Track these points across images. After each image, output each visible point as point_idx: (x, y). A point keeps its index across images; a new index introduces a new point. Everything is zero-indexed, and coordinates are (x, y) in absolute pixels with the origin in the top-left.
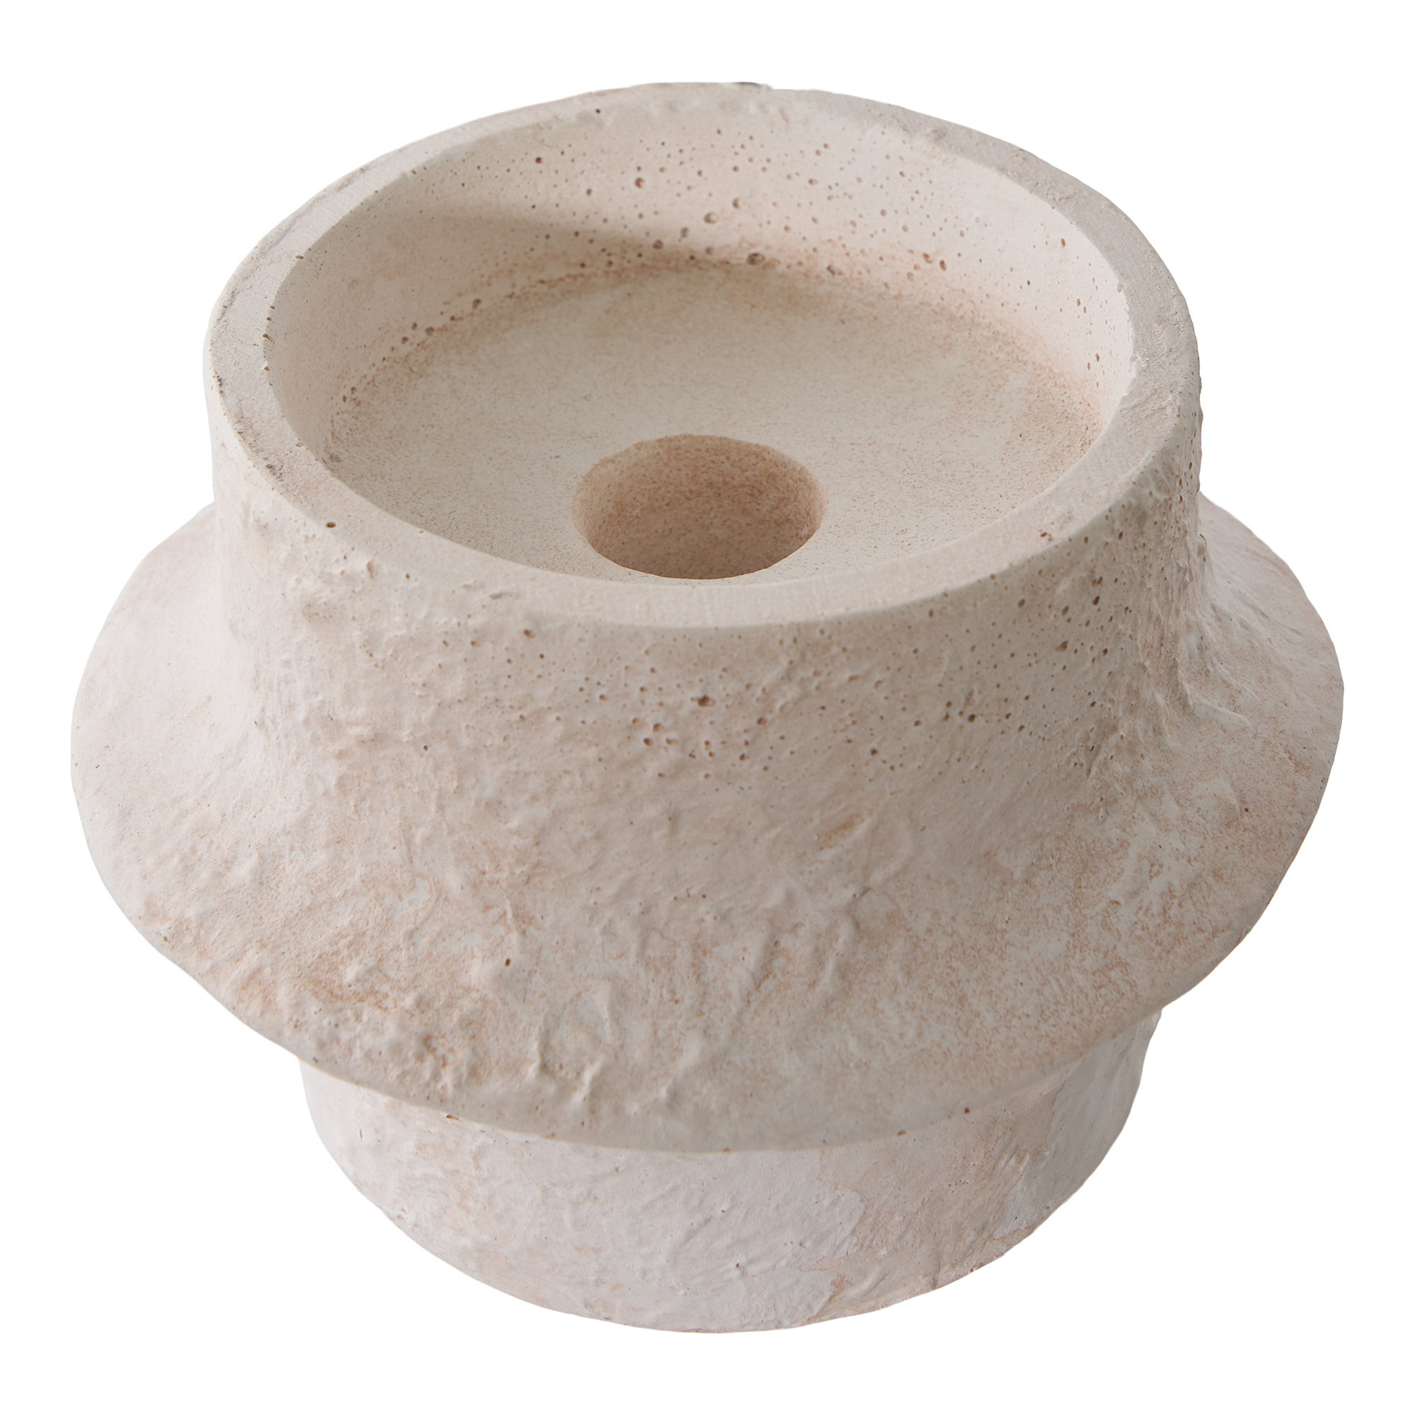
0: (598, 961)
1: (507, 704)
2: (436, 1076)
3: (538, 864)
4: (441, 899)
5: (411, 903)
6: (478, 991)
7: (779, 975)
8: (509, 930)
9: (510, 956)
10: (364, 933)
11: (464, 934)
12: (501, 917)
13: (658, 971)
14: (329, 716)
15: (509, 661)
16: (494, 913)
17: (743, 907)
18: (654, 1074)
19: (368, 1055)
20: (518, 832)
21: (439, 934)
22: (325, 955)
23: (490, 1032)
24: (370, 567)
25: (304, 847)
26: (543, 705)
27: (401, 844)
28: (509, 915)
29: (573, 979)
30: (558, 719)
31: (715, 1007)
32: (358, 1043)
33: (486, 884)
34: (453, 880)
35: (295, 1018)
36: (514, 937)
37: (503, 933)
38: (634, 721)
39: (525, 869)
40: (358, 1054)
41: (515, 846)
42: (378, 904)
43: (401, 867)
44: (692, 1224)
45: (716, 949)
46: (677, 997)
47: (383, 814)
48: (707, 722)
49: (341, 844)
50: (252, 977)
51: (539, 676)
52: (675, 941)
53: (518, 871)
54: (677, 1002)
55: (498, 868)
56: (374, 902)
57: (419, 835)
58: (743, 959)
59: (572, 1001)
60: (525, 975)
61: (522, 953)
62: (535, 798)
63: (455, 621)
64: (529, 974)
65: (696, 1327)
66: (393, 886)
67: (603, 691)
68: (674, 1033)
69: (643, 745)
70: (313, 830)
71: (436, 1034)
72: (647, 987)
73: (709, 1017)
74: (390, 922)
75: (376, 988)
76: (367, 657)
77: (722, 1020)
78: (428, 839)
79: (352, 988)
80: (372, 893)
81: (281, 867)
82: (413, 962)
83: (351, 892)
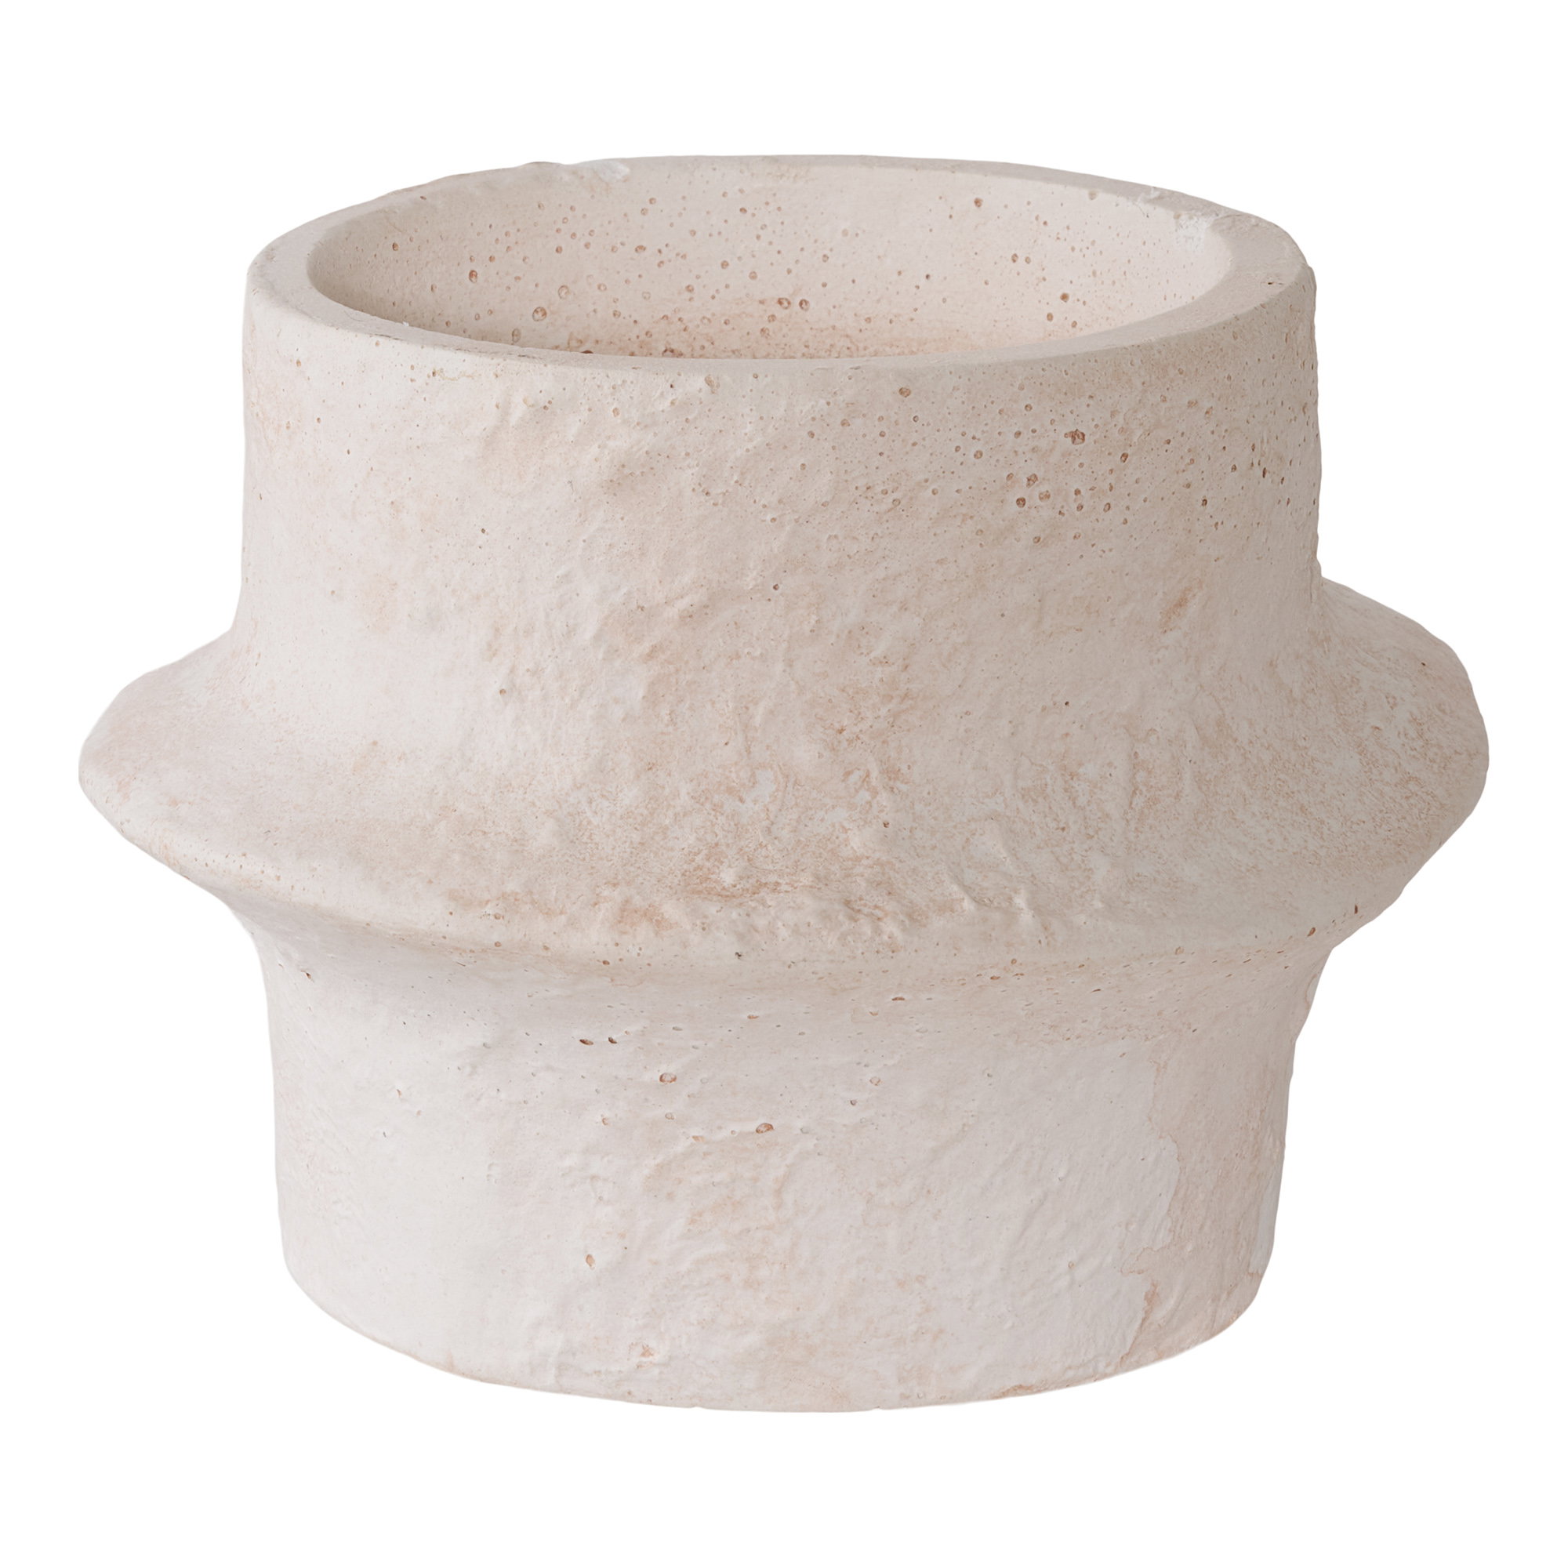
0: (973, 804)
1: (879, 489)
2: (878, 931)
3: (906, 696)
4: (790, 785)
5: (755, 802)
6: (868, 858)
7: (1144, 789)
8: (875, 793)
9: (884, 817)
10: (717, 844)
11: (827, 813)
12: (863, 781)
13: (1035, 801)
14: (638, 607)
15: (882, 435)
16: (855, 777)
17: (1101, 713)
18: (1078, 892)
19: (796, 931)
20: (885, 661)
21: (798, 821)
22: (688, 872)
23: (902, 887)
24: (709, 382)
25: (605, 793)
26: (921, 477)
27: (736, 734)
28: (874, 774)
29: (955, 827)
30: (934, 492)
31: (1100, 829)
32: (780, 924)
33: (845, 744)
34: (805, 754)
35: (698, 922)
36: (884, 798)
37: (869, 798)
38: (1009, 476)
39: (891, 706)
40: (784, 932)
41: (881, 680)
42: (718, 814)
43: (736, 764)
44: (1032, 1201)
45: (1081, 770)
46: (1062, 825)
47: (709, 706)
48: (1076, 466)
49: (654, 770)
50: (622, 911)
51: (914, 444)
52: (1041, 765)
53: (883, 711)
54: (1063, 829)
55: (860, 719)
56: (713, 813)
57: (759, 715)
58: (1112, 775)
59: (963, 848)
60: (907, 833)
61: (897, 811)
62: (904, 608)
63: (823, 402)
64: (911, 832)
65: (1015, 1383)
66: (730, 790)
67: (978, 446)
68: (1076, 857)
69: (1016, 507)
70: (613, 770)
71: (853, 898)
72: (1031, 819)
73: (1099, 839)
74: (739, 826)
75: (764, 881)
76: (703, 498)
77: (1111, 839)
78: (771, 712)
79: (738, 886)
80: (708, 806)
81: (585, 822)
82: (786, 852)
83: (681, 814)
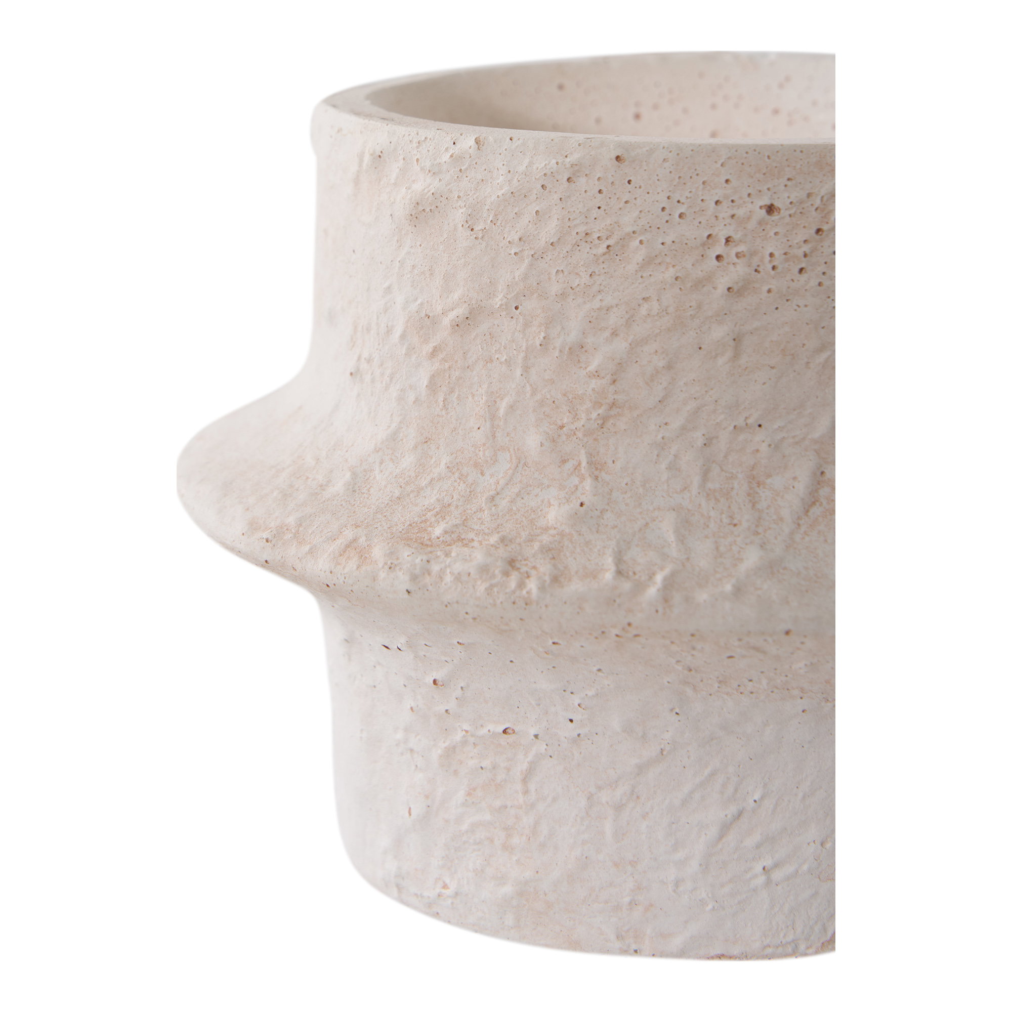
0: (663, 496)
1: (596, 236)
2: (521, 585)
3: (613, 405)
4: (520, 465)
5: (492, 476)
6: (555, 529)
7: (824, 503)
8: (582, 479)
9: (583, 499)
10: (449, 505)
11: (541, 490)
12: (575, 469)
13: (717, 500)
14: (426, 315)
15: (600, 191)
16: (569, 465)
17: (794, 437)
18: (718, 576)
19: (458, 578)
20: (597, 375)
21: (518, 495)
22: (415, 524)
23: (568, 554)
24: (477, 141)
25: (393, 458)
26: (629, 229)
27: (486, 421)
28: (584, 464)
29: (641, 513)
30: (641, 242)
31: (770, 528)
32: (448, 571)
33: (564, 438)
34: (532, 441)
35: (389, 563)
36: (588, 484)
37: (577, 483)
38: (709, 236)
39: (600, 411)
40: (448, 578)
41: (593, 390)
42: (462, 482)
43: (484, 445)
44: (726, 816)
45: (769, 481)
46: (735, 521)
47: (470, 398)
48: (772, 234)
49: (429, 443)
50: (348, 546)
51: (626, 202)
52: (732, 473)
53: (594, 415)
54: (735, 525)
55: (576, 417)
56: (459, 481)
57: (503, 406)
58: (793, 487)
59: (640, 530)
60: (598, 513)
61: (595, 495)
62: (615, 334)
63: (554, 161)
64: (601, 512)
65: (719, 952)
66: (476, 465)
67: (682, 209)
68: (735, 548)
69: (715, 262)
70: (402, 440)
71: (520, 558)
72: (708, 514)
73: (764, 536)
74: (473, 493)
75: (463, 537)
76: (469, 232)
77: (776, 538)
78: (511, 407)
79: (441, 539)
80: (457, 475)
81: (371, 478)
82: (496, 517)
83: (436, 479)
